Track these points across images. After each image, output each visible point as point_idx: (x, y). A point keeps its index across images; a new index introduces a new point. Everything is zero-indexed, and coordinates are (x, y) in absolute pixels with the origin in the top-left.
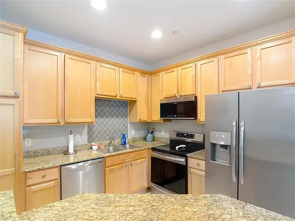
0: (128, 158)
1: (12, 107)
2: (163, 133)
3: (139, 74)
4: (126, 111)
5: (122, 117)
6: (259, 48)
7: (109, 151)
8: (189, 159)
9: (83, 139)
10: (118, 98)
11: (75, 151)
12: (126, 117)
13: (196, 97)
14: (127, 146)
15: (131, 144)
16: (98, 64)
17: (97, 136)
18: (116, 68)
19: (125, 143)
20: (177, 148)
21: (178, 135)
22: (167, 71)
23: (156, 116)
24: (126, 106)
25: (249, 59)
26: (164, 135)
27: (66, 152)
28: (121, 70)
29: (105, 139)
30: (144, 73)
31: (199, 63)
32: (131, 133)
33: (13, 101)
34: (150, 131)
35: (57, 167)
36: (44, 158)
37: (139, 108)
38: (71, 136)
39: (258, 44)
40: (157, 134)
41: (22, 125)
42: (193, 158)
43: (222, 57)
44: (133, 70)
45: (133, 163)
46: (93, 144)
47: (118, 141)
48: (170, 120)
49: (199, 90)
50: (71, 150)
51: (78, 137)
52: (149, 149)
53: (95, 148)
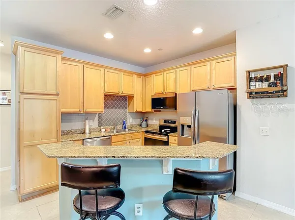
0: (127, 137)
1: (55, 101)
2: (154, 121)
3: (136, 76)
4: (126, 104)
5: (123, 108)
6: (214, 62)
7: (113, 132)
8: (170, 137)
9: (94, 124)
10: (120, 94)
11: (90, 132)
12: (126, 108)
13: (176, 94)
14: (127, 130)
15: (130, 128)
16: (106, 70)
17: (104, 122)
18: (119, 72)
19: (125, 128)
20: (163, 130)
21: (165, 122)
22: (157, 74)
23: (149, 108)
24: (126, 100)
25: (209, 69)
26: (155, 122)
27: (84, 133)
28: (122, 73)
29: (110, 124)
30: (139, 75)
31: (178, 70)
32: (130, 121)
33: (55, 97)
34: (145, 119)
35: (81, 140)
36: (69, 136)
37: (135, 102)
38: (87, 121)
39: (214, 60)
40: (150, 122)
41: (61, 113)
42: (172, 136)
43: (192, 67)
44: (131, 73)
45: (131, 141)
46: (102, 127)
47: (119, 127)
48: (160, 111)
49: (178, 89)
50: (87, 131)
51: (91, 122)
52: (143, 131)
53: (103, 130)
